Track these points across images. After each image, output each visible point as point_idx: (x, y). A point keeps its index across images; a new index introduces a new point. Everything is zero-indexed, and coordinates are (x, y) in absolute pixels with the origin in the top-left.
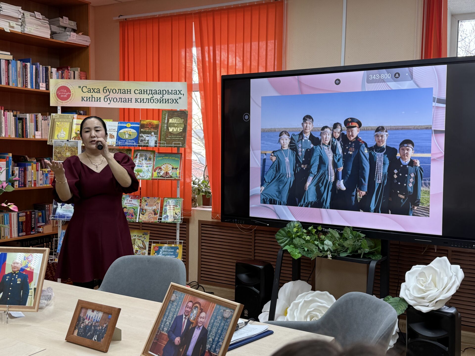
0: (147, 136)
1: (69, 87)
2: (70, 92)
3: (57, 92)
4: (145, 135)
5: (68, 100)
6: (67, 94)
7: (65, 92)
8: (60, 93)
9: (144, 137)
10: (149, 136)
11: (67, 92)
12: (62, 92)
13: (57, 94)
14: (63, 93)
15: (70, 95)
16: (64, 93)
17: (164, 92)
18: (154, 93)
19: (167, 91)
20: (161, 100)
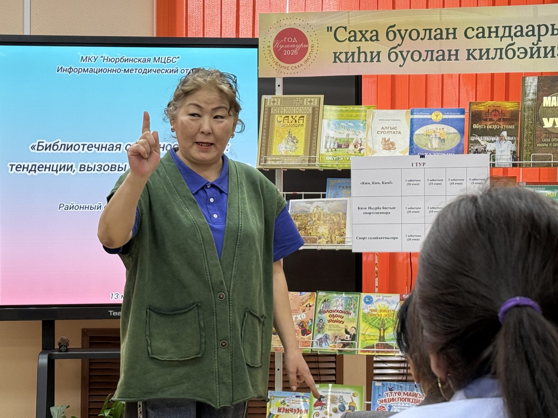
0: (491, 142)
1: (304, 31)
2: (306, 42)
3: (274, 44)
4: (485, 138)
5: (302, 62)
6: (298, 47)
7: (295, 43)
8: (282, 47)
9: (483, 143)
10: (495, 141)
11: (299, 43)
12: (287, 43)
13: (276, 50)
14: (288, 46)
15: (307, 48)
16: (292, 46)
17: (543, 30)
18: (515, 35)
19: (550, 28)
20: (534, 50)
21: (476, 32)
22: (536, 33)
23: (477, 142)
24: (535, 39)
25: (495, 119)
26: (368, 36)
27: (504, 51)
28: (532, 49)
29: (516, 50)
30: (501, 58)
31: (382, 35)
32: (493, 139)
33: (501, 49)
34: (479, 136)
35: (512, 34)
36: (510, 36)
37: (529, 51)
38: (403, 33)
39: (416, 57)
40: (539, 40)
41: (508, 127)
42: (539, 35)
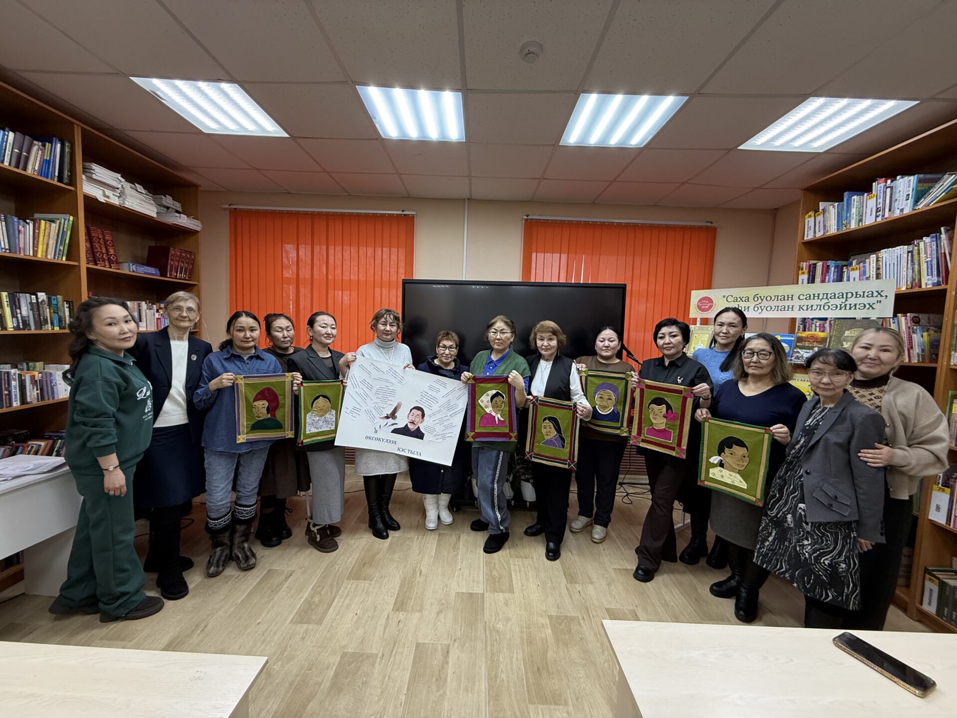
1: (712, 298)
2: (713, 303)
3: (698, 303)
4: (803, 350)
5: (709, 311)
6: (709, 305)
7: (707, 303)
8: (701, 305)
9: (802, 353)
10: (810, 352)
11: (709, 303)
12: (704, 303)
13: (698, 306)
15: (713, 305)
17: (849, 295)
18: (830, 298)
19: (855, 294)
20: (843, 305)
21: (805, 297)
22: (845, 296)
23: (798, 352)
24: (844, 300)
25: (811, 341)
26: (743, 299)
27: (822, 307)
28: (841, 305)
29: (830, 305)
30: (820, 309)
31: (751, 299)
32: (808, 351)
33: (821, 305)
34: (800, 349)
35: (828, 297)
36: (827, 298)
37: (839, 306)
38: (762, 298)
39: (769, 309)
40: (846, 300)
41: (819, 346)
42: (847, 298)
